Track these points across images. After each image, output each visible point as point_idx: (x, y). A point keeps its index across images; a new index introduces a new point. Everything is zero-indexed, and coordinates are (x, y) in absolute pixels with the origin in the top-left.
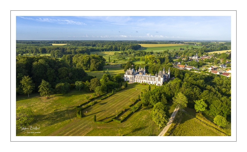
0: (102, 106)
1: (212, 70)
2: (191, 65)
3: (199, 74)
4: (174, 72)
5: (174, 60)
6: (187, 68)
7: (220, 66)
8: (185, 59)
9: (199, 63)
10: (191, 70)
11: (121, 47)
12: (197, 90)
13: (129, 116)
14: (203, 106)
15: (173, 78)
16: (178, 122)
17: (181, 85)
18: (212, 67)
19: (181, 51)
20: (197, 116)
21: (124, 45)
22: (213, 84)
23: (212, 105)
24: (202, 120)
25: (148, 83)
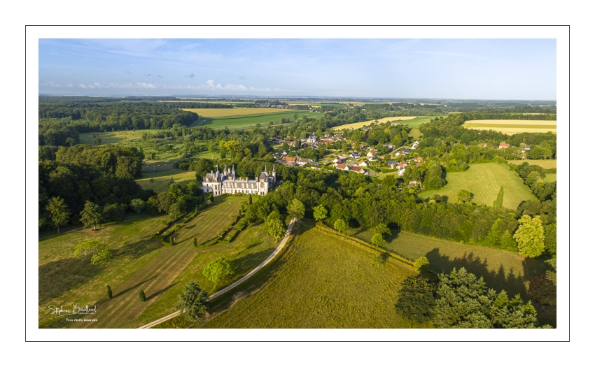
0: (192, 230)
1: (338, 163)
2: (305, 157)
3: (318, 172)
4: (281, 171)
5: (275, 147)
6: (299, 163)
7: (351, 156)
8: (293, 144)
9: (318, 152)
10: (305, 166)
11: (152, 120)
12: (315, 195)
13: (237, 235)
14: (323, 212)
15: (281, 181)
16: (296, 234)
17: (294, 191)
18: (338, 158)
19: (285, 124)
20: (317, 226)
21: (159, 114)
22: (337, 186)
23: (332, 210)
24: (323, 228)
25: (245, 192)
